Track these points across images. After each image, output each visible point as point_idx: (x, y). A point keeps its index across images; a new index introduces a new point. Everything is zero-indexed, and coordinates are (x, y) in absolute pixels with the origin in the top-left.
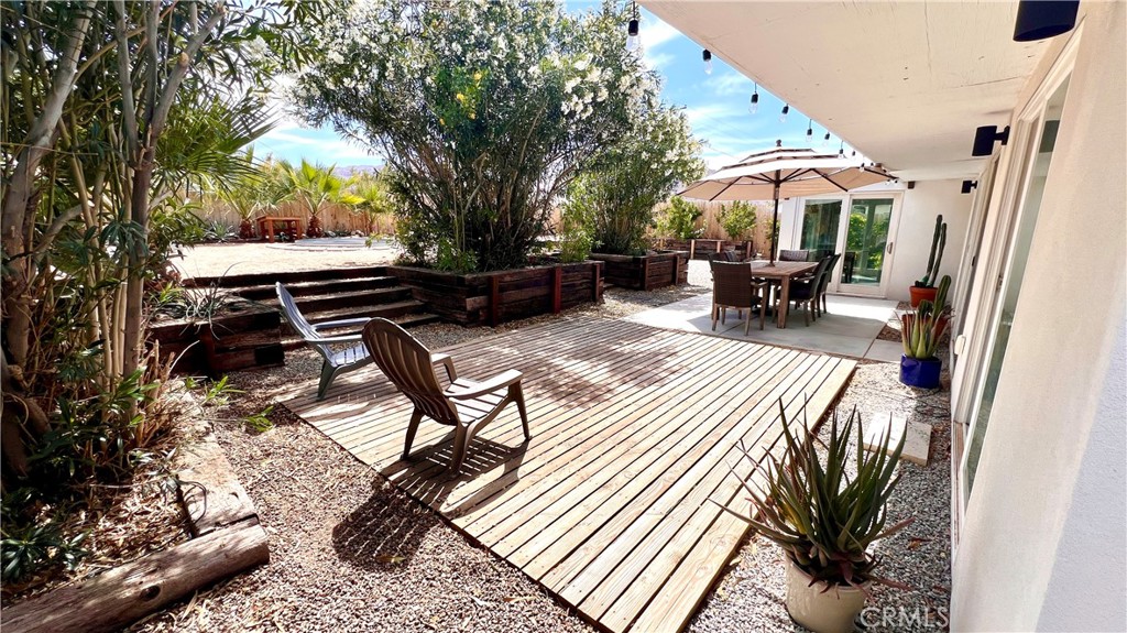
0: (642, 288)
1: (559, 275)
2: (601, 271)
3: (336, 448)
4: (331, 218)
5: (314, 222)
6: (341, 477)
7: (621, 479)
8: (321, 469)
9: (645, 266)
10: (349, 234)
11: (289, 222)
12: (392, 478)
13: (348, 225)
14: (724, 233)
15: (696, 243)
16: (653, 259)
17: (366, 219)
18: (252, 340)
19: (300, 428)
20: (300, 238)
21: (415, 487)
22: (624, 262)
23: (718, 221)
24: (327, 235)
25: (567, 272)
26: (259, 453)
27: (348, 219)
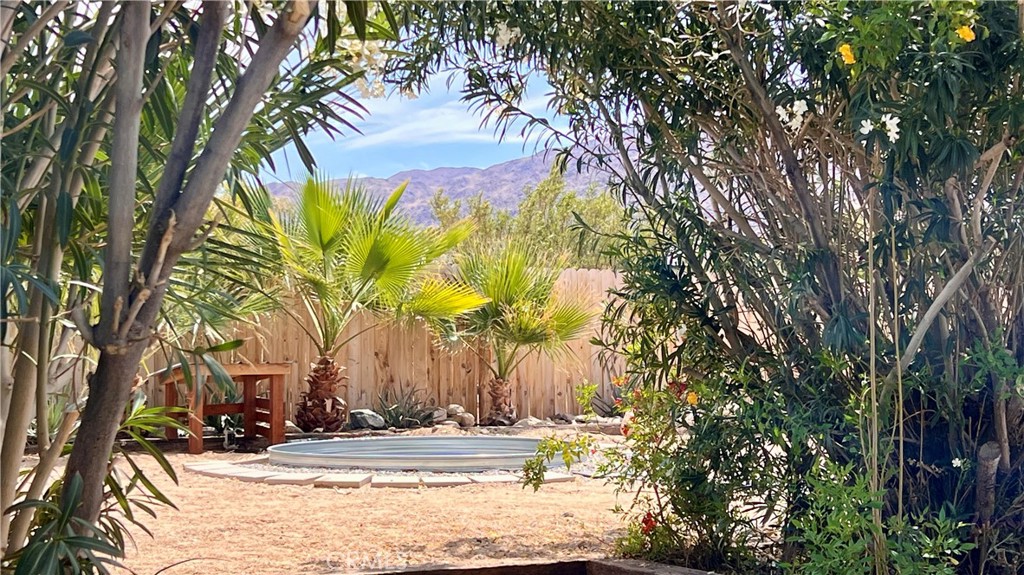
5: (323, 378)
13: (423, 388)
17: (485, 366)
20: (277, 435)
24: (358, 424)
27: (426, 364)
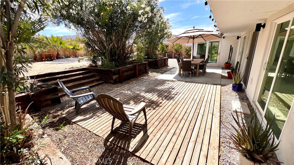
0: (158, 68)
1: (137, 67)
2: (148, 65)
3: (88, 131)
4: (63, 53)
5: (58, 54)
6: (93, 142)
7: (178, 131)
8: (85, 140)
9: (158, 62)
10: (70, 57)
11: (50, 55)
12: (110, 140)
13: (69, 54)
14: (174, 51)
15: (167, 54)
16: (160, 60)
17: (74, 52)
18: (49, 97)
19: (73, 125)
20: (54, 59)
21: (118, 143)
22: (152, 61)
23: (172, 48)
24: (63, 58)
25: (139, 66)
26: (62, 137)
27: (68, 52)
